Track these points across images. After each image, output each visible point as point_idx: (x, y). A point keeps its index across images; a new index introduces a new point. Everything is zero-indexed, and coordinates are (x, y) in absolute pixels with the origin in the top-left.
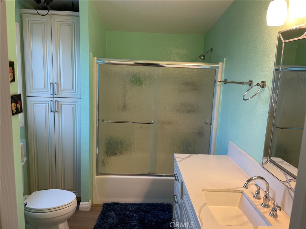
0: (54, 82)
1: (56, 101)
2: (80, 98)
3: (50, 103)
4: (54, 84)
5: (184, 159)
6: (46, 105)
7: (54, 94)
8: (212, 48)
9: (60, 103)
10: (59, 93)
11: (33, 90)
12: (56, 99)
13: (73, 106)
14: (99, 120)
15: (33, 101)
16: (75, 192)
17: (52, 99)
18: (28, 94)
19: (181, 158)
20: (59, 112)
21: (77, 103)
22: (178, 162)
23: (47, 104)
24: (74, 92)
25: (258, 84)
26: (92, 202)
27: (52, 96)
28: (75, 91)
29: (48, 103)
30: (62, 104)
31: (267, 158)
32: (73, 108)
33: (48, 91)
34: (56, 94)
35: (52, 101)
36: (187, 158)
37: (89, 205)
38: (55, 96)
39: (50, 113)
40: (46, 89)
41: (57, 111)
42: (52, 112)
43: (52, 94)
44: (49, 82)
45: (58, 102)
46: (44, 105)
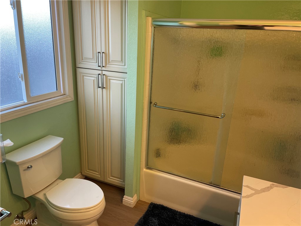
1: (104, 75)
2: (127, 73)
5: (257, 192)
6: (95, 79)
7: (102, 66)
9: (109, 78)
10: (107, 66)
11: (83, 61)
13: (121, 82)
14: (151, 103)
15: (82, 73)
16: (122, 181)
17: (100, 72)
18: (79, 65)
19: (252, 189)
20: (107, 88)
21: (126, 79)
22: (244, 186)
23: (95, 77)
26: (139, 196)
27: (99, 68)
28: (124, 64)
30: (110, 79)
32: (122, 84)
34: (104, 67)
35: (100, 74)
36: (264, 191)
37: (132, 202)
38: (103, 69)
39: (98, 88)
40: (95, 60)
41: (105, 87)
42: (100, 87)
43: (100, 66)
44: (97, 52)
45: (107, 76)
46: (93, 78)
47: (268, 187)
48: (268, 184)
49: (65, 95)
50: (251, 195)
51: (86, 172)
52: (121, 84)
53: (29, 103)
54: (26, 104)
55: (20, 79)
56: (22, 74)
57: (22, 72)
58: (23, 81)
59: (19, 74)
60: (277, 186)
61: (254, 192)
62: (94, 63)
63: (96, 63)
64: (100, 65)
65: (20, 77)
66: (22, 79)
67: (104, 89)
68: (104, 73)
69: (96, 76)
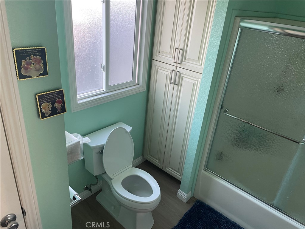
0: (180, 48)
1: (178, 71)
2: (202, 74)
4: (179, 50)
6: (168, 74)
9: (182, 75)
10: (182, 63)
11: (159, 54)
13: (194, 82)
14: (222, 108)
15: (158, 66)
17: (174, 68)
18: (155, 57)
20: (179, 85)
21: (199, 80)
24: (199, 64)
26: (193, 193)
27: (175, 64)
30: (183, 77)
34: (179, 63)
35: (174, 70)
37: (186, 198)
38: (179, 65)
39: (170, 84)
40: (171, 54)
41: (177, 83)
42: (172, 83)
44: (175, 47)
45: (180, 74)
46: (167, 73)
49: (138, 85)
51: (147, 156)
52: (194, 84)
53: (107, 92)
54: (105, 92)
55: (102, 70)
56: (104, 65)
57: (104, 63)
58: (104, 71)
59: (102, 65)
62: (170, 58)
63: (173, 58)
64: (176, 61)
65: (102, 68)
66: (104, 70)
67: (176, 86)
68: (178, 69)
69: (170, 71)
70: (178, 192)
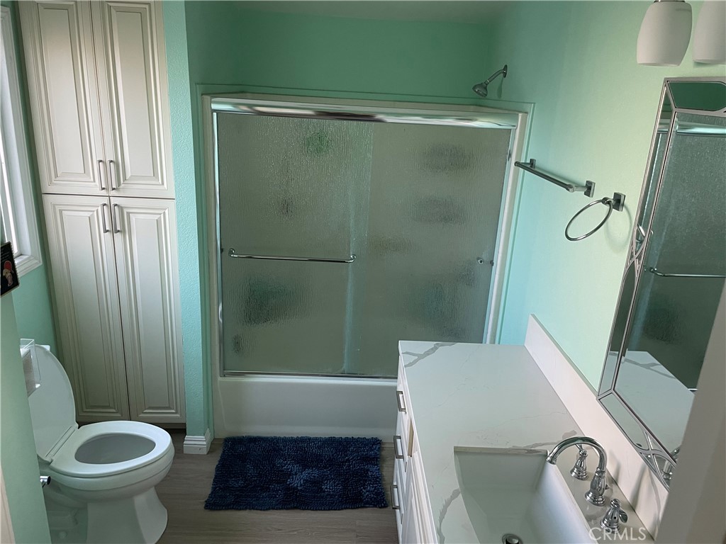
0: (108, 160)
1: (116, 205)
2: (174, 199)
3: (100, 209)
4: (108, 163)
5: (421, 357)
6: (92, 215)
7: (110, 189)
8: (506, 66)
9: (126, 210)
10: (121, 187)
11: (57, 179)
12: (114, 201)
13: (157, 217)
14: (221, 250)
15: (57, 205)
17: (106, 201)
18: (46, 187)
19: (413, 355)
20: (125, 231)
21: (167, 211)
23: (93, 211)
24: (158, 183)
25: (605, 199)
27: (104, 193)
28: (160, 181)
29: (97, 210)
30: (129, 213)
31: (617, 353)
32: (158, 222)
33: (94, 181)
34: (113, 189)
35: (105, 205)
36: (428, 354)
37: (205, 443)
38: (113, 193)
39: (103, 234)
40: (89, 175)
41: (119, 229)
42: (108, 231)
43: (104, 189)
44: (95, 160)
45: (121, 209)
46: (88, 214)
47: (432, 349)
48: (431, 344)
49: (22, 255)
50: (415, 362)
52: (156, 221)
60: (442, 345)
61: (416, 357)
62: (89, 183)
64: (105, 187)
67: (118, 236)
69: (95, 209)
70: (185, 442)
